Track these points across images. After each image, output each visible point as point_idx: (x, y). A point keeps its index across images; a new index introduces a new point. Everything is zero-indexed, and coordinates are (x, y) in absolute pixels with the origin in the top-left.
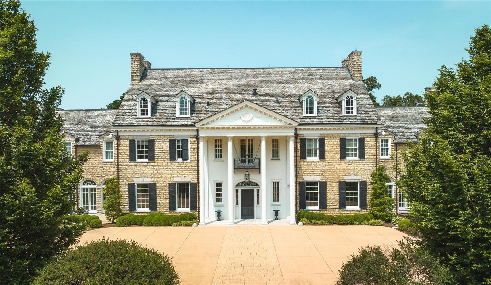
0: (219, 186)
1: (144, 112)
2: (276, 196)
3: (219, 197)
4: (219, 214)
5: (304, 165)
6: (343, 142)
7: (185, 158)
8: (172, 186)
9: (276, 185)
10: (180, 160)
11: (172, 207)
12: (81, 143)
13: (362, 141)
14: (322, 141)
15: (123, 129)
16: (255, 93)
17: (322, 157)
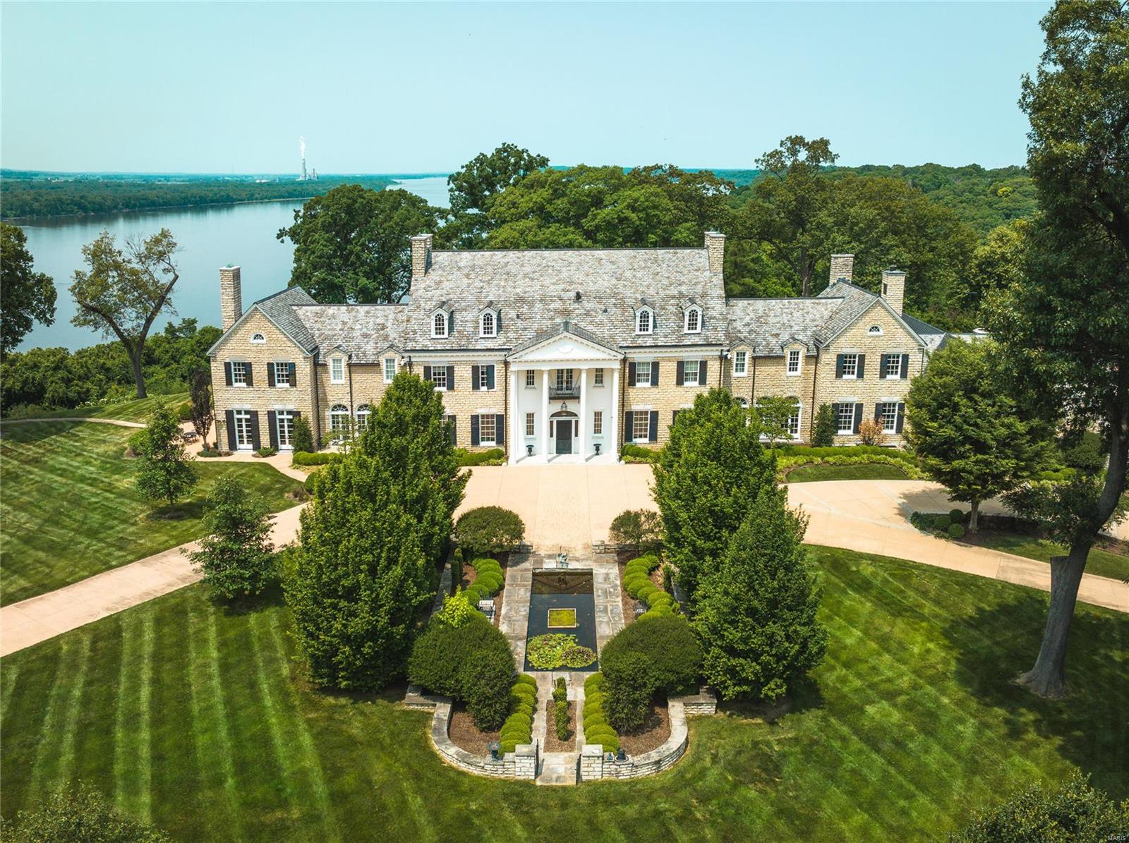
0: (530, 417)
1: (439, 330)
2: (598, 429)
3: (530, 430)
4: (530, 448)
5: (632, 393)
6: (681, 365)
7: (490, 385)
8: (475, 418)
9: (598, 416)
10: (484, 388)
11: (475, 441)
12: (354, 360)
13: (704, 365)
14: (656, 366)
15: (417, 354)
16: (578, 296)
17: (655, 382)
